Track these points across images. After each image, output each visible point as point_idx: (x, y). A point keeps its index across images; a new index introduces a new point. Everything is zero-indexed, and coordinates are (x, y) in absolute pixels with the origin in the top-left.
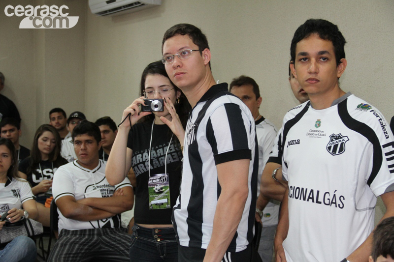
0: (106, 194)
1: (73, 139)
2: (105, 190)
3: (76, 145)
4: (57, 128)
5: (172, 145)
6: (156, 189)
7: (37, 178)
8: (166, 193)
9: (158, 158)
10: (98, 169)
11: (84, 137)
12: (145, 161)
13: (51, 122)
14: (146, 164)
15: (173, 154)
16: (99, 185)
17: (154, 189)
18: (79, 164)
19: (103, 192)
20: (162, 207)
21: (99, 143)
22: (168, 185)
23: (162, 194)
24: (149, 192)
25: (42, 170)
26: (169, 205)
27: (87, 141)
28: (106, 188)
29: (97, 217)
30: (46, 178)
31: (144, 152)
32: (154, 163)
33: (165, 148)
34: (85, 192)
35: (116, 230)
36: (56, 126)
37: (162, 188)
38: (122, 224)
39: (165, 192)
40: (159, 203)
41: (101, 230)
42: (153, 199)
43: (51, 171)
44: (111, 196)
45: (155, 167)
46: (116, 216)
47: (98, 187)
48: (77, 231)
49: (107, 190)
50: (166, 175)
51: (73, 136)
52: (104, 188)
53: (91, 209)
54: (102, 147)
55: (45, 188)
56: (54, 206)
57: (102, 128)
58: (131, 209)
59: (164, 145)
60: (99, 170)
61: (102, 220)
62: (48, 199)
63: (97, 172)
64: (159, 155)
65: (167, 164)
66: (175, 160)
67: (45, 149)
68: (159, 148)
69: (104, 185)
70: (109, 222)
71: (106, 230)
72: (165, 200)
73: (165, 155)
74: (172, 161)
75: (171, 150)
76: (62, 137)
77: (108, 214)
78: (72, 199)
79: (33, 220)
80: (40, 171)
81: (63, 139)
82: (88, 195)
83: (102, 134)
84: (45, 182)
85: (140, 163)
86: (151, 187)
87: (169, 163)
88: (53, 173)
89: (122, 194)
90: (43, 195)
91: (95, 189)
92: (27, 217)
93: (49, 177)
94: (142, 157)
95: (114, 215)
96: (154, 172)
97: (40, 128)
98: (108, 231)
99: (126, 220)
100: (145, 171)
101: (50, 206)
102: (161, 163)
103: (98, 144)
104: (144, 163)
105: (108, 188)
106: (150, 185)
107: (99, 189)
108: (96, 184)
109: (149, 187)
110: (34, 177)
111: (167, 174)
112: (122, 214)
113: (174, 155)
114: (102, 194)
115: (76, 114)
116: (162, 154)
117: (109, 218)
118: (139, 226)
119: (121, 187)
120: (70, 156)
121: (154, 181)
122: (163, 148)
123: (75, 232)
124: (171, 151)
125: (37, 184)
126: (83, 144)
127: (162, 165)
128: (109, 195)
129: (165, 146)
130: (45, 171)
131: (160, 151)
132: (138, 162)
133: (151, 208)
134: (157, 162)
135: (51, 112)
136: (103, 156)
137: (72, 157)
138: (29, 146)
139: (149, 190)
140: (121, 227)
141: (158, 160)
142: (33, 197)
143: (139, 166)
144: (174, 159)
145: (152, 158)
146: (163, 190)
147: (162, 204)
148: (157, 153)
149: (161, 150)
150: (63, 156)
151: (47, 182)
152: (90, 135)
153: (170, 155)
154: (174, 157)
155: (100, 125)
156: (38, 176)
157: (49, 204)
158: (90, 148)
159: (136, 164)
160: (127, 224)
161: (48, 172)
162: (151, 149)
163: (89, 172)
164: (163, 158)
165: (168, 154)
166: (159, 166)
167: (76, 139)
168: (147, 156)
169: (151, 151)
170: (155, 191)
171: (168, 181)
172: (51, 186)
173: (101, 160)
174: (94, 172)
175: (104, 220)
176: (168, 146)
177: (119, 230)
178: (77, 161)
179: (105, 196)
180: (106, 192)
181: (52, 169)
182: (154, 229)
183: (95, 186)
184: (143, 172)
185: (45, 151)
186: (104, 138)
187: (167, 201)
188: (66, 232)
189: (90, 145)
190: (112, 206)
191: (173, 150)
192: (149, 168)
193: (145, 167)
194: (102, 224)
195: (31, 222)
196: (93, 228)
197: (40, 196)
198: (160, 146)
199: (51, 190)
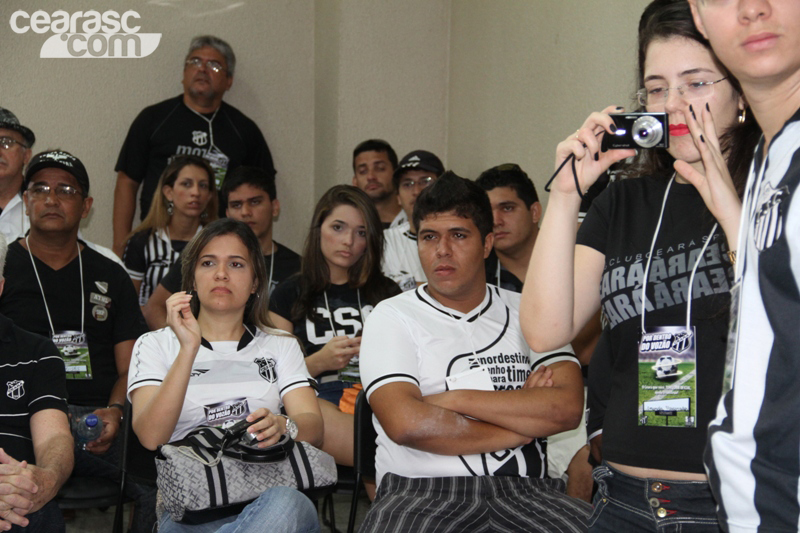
0: (504, 380)
1: (416, 225)
2: (502, 370)
3: (423, 244)
4: (370, 193)
5: (715, 247)
6: (660, 369)
7: (320, 333)
8: (687, 383)
9: (668, 281)
10: (483, 312)
11: (446, 221)
12: (632, 288)
13: (356, 177)
14: (635, 294)
15: (712, 272)
16: (485, 355)
17: (654, 368)
18: (431, 295)
19: (497, 375)
20: (673, 423)
21: (487, 238)
22: (694, 361)
23: (676, 386)
24: (641, 376)
25: (332, 310)
26: (693, 419)
27: (455, 232)
28: (505, 365)
29: (480, 444)
30: (341, 333)
31: (633, 262)
32: (657, 294)
33: (692, 253)
34: (448, 375)
35: (534, 483)
36: (367, 187)
37: (674, 369)
38: (550, 468)
39: (684, 379)
40: (665, 409)
41: (491, 482)
42: (650, 394)
43: (354, 313)
44: (519, 387)
45: (660, 306)
46: (533, 442)
47: (483, 360)
48: (425, 480)
49: (509, 371)
50: (689, 332)
51: (416, 219)
52: (500, 365)
53: (463, 423)
54: (493, 250)
55: (341, 360)
56: (365, 411)
57: (495, 196)
58: (575, 425)
59: (692, 243)
60: (484, 314)
61: (493, 454)
62: (347, 391)
63: (479, 318)
64: (672, 272)
65: (692, 301)
66: (717, 291)
67: (337, 253)
68: (677, 252)
69: (501, 355)
70: (514, 459)
71: (505, 483)
72: (682, 404)
73: (688, 274)
74: (708, 292)
75: (710, 259)
76: (384, 220)
77: (513, 439)
78: (411, 393)
79: (311, 447)
80: (326, 314)
81: (387, 226)
82: (455, 380)
83: (495, 213)
84: (339, 343)
85: (619, 292)
86: (647, 361)
87: (698, 296)
88: (359, 318)
89: (550, 383)
90: (334, 378)
91: (475, 366)
92: (294, 436)
93: (349, 330)
94: (626, 276)
95: (529, 441)
96: (656, 321)
97: (326, 195)
98: (512, 484)
99: (560, 457)
100: (633, 314)
101: (352, 410)
102: (677, 295)
103: (483, 242)
104: (628, 291)
105: (511, 364)
106: (644, 357)
107: (486, 366)
108: (477, 352)
109: (640, 361)
110: (310, 327)
111: (692, 329)
112: (550, 440)
113: (715, 276)
114: (495, 380)
115: (416, 158)
116: (682, 270)
117: (513, 449)
118: (611, 469)
119: (546, 363)
120: (404, 273)
121: (655, 346)
122: (687, 251)
123: (420, 484)
124: (710, 263)
125: (320, 347)
126: (443, 240)
127: (679, 301)
128: (515, 385)
129: (693, 248)
130: (339, 313)
131: (677, 262)
132: (614, 289)
133: (642, 420)
134: (666, 293)
135: (357, 152)
136: (498, 275)
137: (410, 275)
138: (298, 246)
139: (641, 369)
140: (546, 475)
141: (669, 287)
142: (309, 380)
143: (617, 299)
144: (714, 286)
145: (653, 279)
146: (679, 373)
147: (674, 413)
148: (667, 266)
149: (682, 257)
150: (386, 275)
151: (345, 342)
152: (461, 214)
153: (702, 274)
154: (714, 281)
155: (491, 188)
156: (322, 327)
157: (351, 404)
158: (463, 251)
159: (608, 293)
160: (563, 468)
161: (347, 316)
162: (654, 254)
163: (458, 318)
164: (683, 281)
165: (698, 270)
166: (670, 304)
167: (424, 225)
168: (639, 274)
169: (652, 260)
170: (655, 374)
171: (692, 347)
172: (356, 354)
173: (492, 287)
174: (471, 320)
175: (500, 454)
176: (702, 247)
177: (541, 483)
178: (425, 288)
179: (502, 388)
180: (506, 375)
181: (357, 308)
182: (652, 482)
183: (476, 357)
184: (626, 317)
185: (339, 261)
186: (502, 224)
187: (687, 407)
188: (398, 481)
189: (461, 242)
190: (521, 415)
191: (715, 261)
192: (644, 306)
193: (632, 303)
194: (494, 465)
195: (307, 452)
196: (470, 475)
197: (326, 380)
198: (681, 246)
199: (356, 365)
